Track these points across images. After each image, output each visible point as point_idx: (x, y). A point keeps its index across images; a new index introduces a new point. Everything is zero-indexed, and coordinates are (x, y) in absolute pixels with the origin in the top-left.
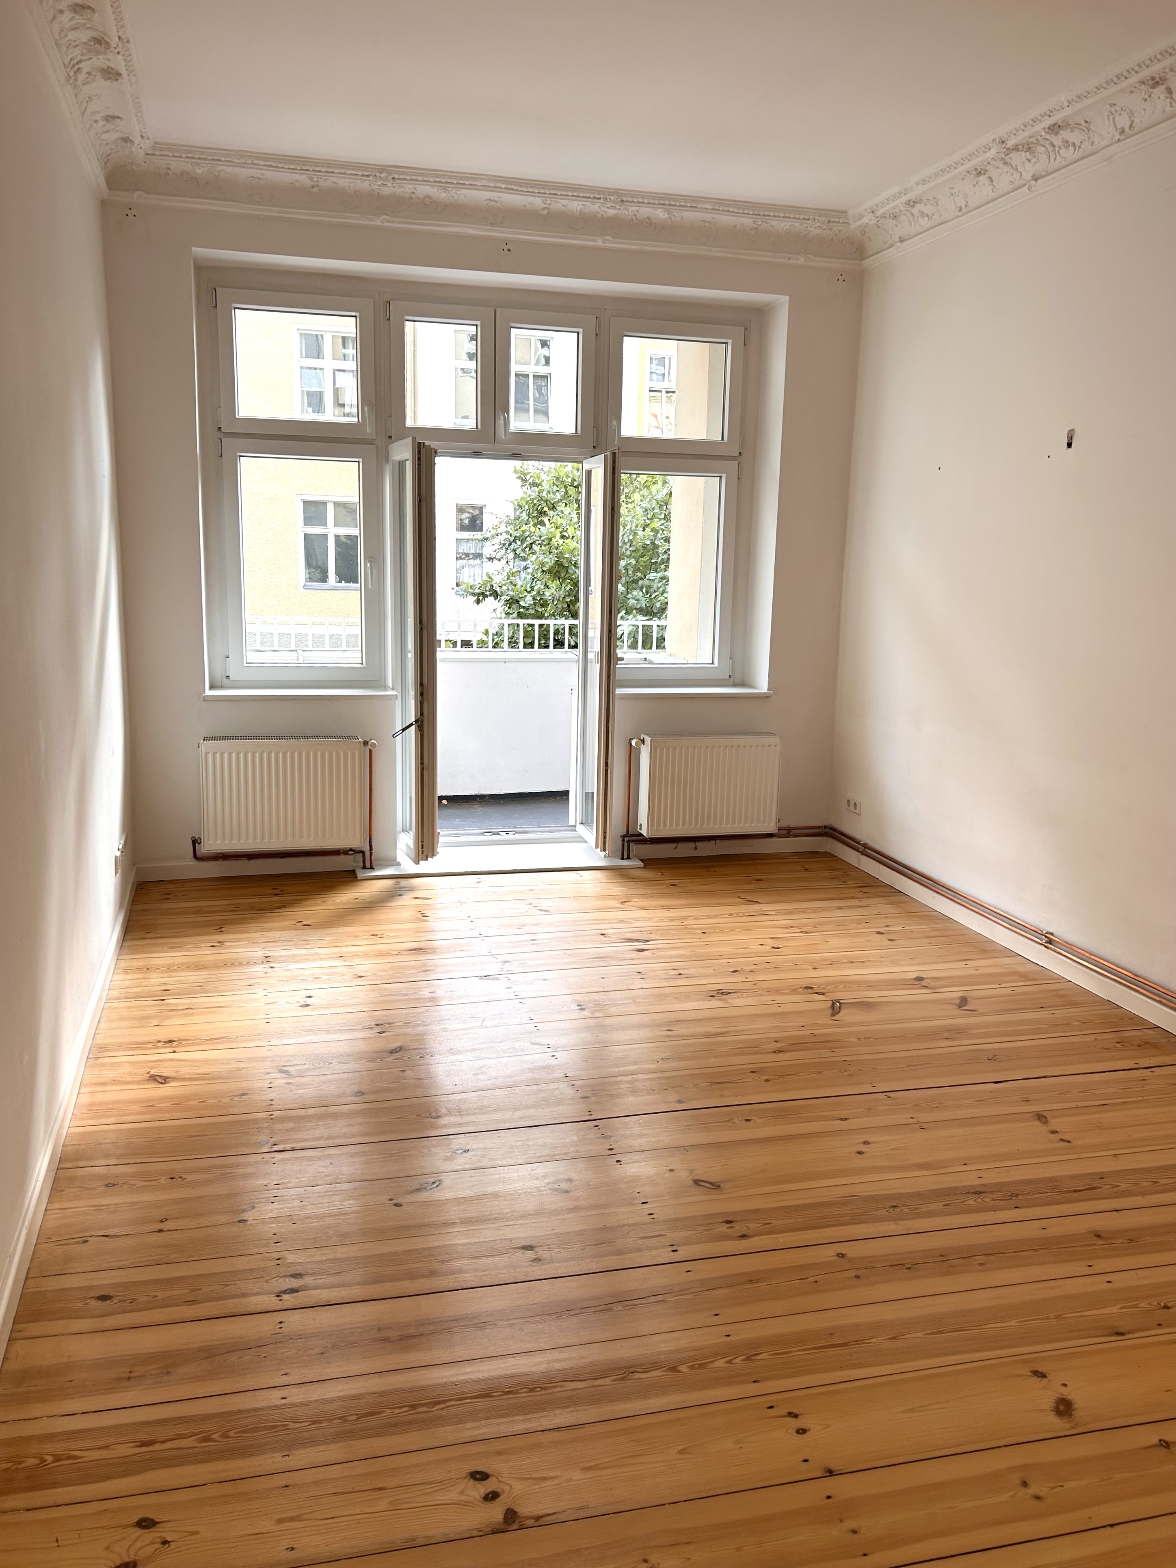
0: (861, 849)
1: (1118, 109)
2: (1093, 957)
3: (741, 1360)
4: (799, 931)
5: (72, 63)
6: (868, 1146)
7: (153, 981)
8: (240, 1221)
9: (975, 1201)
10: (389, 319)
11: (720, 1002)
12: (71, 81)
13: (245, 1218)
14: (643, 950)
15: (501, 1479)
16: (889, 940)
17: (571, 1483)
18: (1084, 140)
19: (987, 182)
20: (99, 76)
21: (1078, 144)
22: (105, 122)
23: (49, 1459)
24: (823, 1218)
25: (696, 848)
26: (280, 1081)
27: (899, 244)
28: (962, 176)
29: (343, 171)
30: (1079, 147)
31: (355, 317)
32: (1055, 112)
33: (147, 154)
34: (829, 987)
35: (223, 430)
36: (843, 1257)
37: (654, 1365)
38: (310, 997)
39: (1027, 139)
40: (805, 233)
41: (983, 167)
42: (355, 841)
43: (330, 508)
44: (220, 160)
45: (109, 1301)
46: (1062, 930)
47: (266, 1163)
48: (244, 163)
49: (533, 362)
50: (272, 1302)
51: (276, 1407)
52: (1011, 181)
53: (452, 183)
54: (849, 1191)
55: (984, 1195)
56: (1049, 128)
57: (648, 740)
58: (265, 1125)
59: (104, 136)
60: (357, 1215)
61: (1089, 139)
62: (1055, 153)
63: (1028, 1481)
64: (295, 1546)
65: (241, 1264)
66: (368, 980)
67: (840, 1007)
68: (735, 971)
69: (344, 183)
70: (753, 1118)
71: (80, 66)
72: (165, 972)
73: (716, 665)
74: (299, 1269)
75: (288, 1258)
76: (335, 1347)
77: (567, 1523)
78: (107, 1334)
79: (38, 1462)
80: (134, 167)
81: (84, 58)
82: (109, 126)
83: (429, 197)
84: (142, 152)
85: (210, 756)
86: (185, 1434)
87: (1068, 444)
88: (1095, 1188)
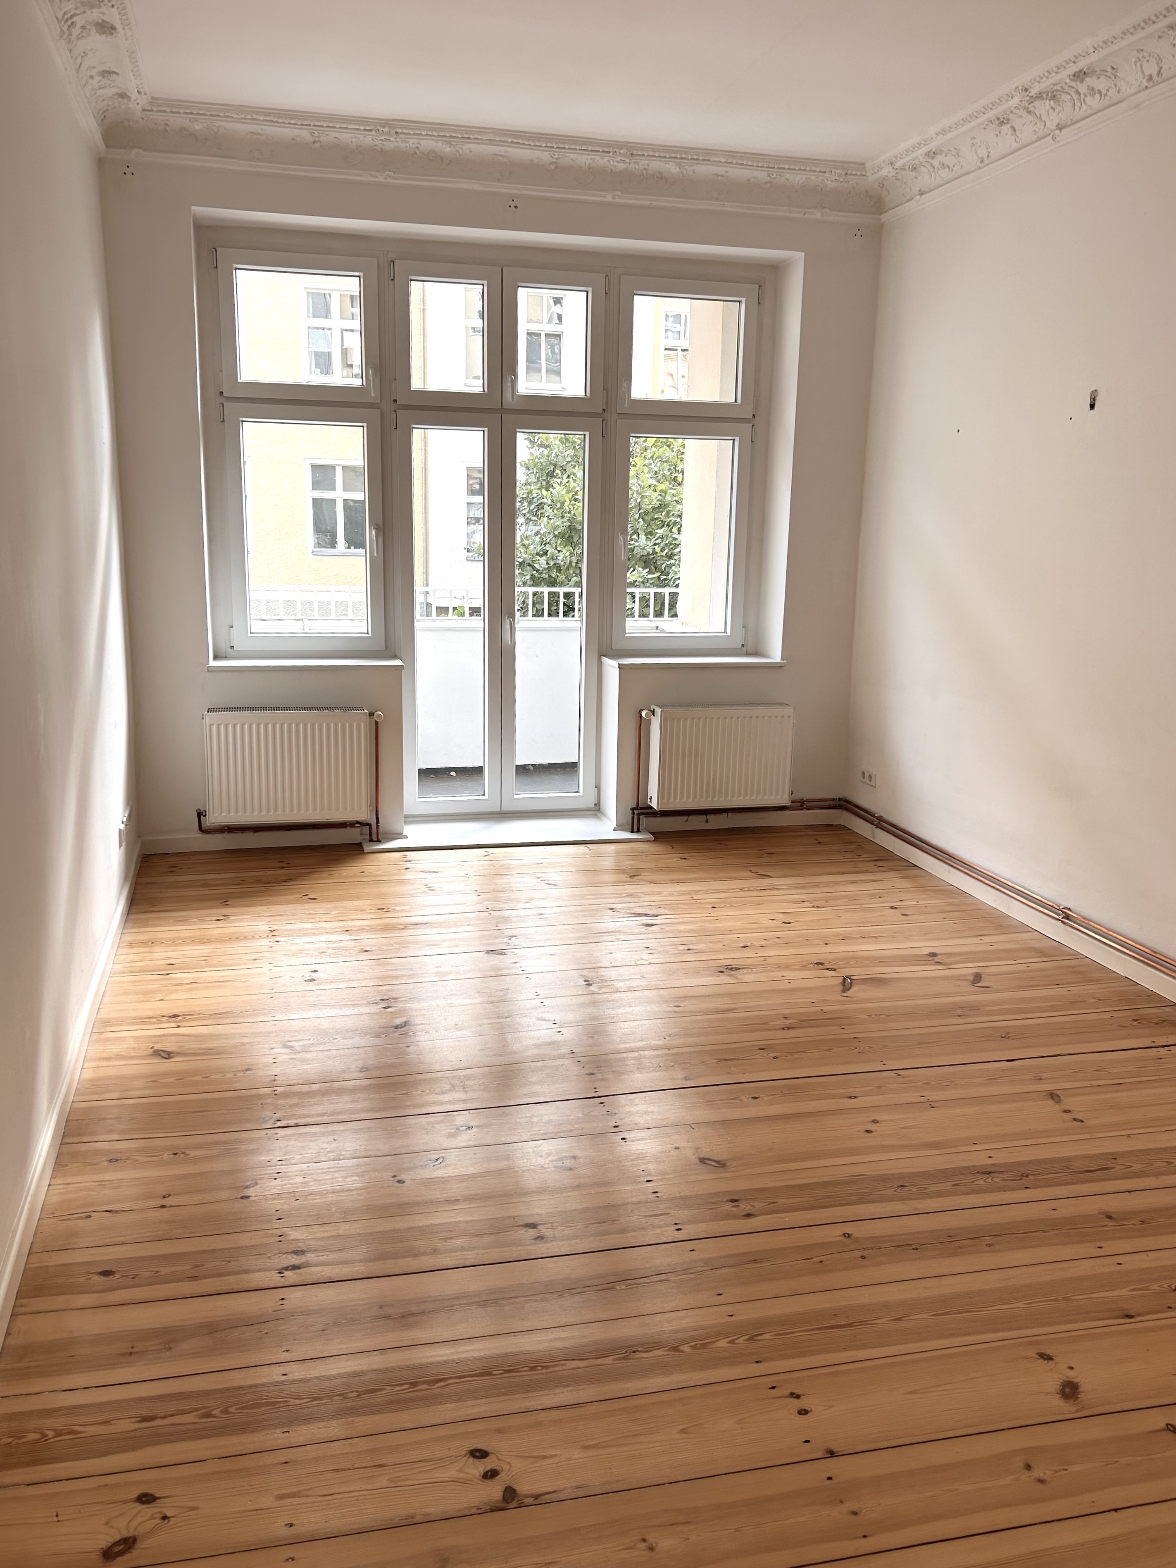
0: (876, 822)
1: (1145, 54)
2: (1111, 933)
3: (744, 1340)
4: (811, 905)
5: (66, 17)
6: (877, 1125)
7: (157, 955)
8: (242, 1198)
9: (984, 1181)
10: (393, 279)
11: (729, 978)
12: (65, 36)
13: (248, 1195)
14: (652, 925)
15: (500, 1457)
16: (903, 915)
17: (571, 1462)
18: (1110, 87)
19: (1010, 132)
20: (94, 31)
21: (1104, 92)
22: (100, 78)
23: (51, 1434)
24: (830, 1197)
25: (707, 821)
26: (284, 1056)
27: (918, 197)
28: (984, 126)
29: (344, 126)
30: (1106, 95)
31: (359, 277)
32: (1081, 58)
33: (144, 110)
34: (840, 963)
35: (225, 395)
36: (849, 1237)
37: (656, 1345)
38: (315, 971)
39: (1052, 86)
40: (822, 186)
41: (1005, 116)
42: (363, 814)
43: (339, 472)
44: (219, 116)
45: (111, 1277)
46: (1079, 905)
47: (269, 1139)
48: (242, 118)
49: (545, 320)
50: (274, 1278)
51: (278, 1383)
52: (1035, 131)
53: (457, 137)
54: (856, 1170)
55: (993, 1175)
56: (1074, 75)
57: (658, 711)
58: (269, 1101)
59: (100, 92)
60: (359, 1192)
61: (1116, 85)
62: (1080, 100)
63: (1031, 1464)
64: (294, 1522)
65: (244, 1240)
66: (374, 955)
67: (851, 983)
68: (744, 947)
69: (346, 137)
70: (761, 1095)
71: (74, 20)
72: (170, 946)
73: (729, 634)
74: (302, 1246)
75: (290, 1235)
76: (336, 1324)
77: (566, 1502)
78: (108, 1309)
79: (39, 1437)
80: (131, 124)
81: (78, 12)
82: (105, 82)
83: (434, 152)
84: (139, 108)
85: (214, 728)
86: (185, 1410)
87: (1091, 405)
88: (1107, 1169)
